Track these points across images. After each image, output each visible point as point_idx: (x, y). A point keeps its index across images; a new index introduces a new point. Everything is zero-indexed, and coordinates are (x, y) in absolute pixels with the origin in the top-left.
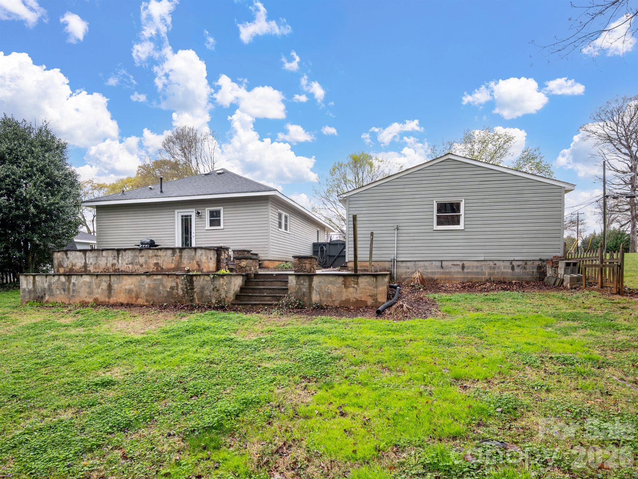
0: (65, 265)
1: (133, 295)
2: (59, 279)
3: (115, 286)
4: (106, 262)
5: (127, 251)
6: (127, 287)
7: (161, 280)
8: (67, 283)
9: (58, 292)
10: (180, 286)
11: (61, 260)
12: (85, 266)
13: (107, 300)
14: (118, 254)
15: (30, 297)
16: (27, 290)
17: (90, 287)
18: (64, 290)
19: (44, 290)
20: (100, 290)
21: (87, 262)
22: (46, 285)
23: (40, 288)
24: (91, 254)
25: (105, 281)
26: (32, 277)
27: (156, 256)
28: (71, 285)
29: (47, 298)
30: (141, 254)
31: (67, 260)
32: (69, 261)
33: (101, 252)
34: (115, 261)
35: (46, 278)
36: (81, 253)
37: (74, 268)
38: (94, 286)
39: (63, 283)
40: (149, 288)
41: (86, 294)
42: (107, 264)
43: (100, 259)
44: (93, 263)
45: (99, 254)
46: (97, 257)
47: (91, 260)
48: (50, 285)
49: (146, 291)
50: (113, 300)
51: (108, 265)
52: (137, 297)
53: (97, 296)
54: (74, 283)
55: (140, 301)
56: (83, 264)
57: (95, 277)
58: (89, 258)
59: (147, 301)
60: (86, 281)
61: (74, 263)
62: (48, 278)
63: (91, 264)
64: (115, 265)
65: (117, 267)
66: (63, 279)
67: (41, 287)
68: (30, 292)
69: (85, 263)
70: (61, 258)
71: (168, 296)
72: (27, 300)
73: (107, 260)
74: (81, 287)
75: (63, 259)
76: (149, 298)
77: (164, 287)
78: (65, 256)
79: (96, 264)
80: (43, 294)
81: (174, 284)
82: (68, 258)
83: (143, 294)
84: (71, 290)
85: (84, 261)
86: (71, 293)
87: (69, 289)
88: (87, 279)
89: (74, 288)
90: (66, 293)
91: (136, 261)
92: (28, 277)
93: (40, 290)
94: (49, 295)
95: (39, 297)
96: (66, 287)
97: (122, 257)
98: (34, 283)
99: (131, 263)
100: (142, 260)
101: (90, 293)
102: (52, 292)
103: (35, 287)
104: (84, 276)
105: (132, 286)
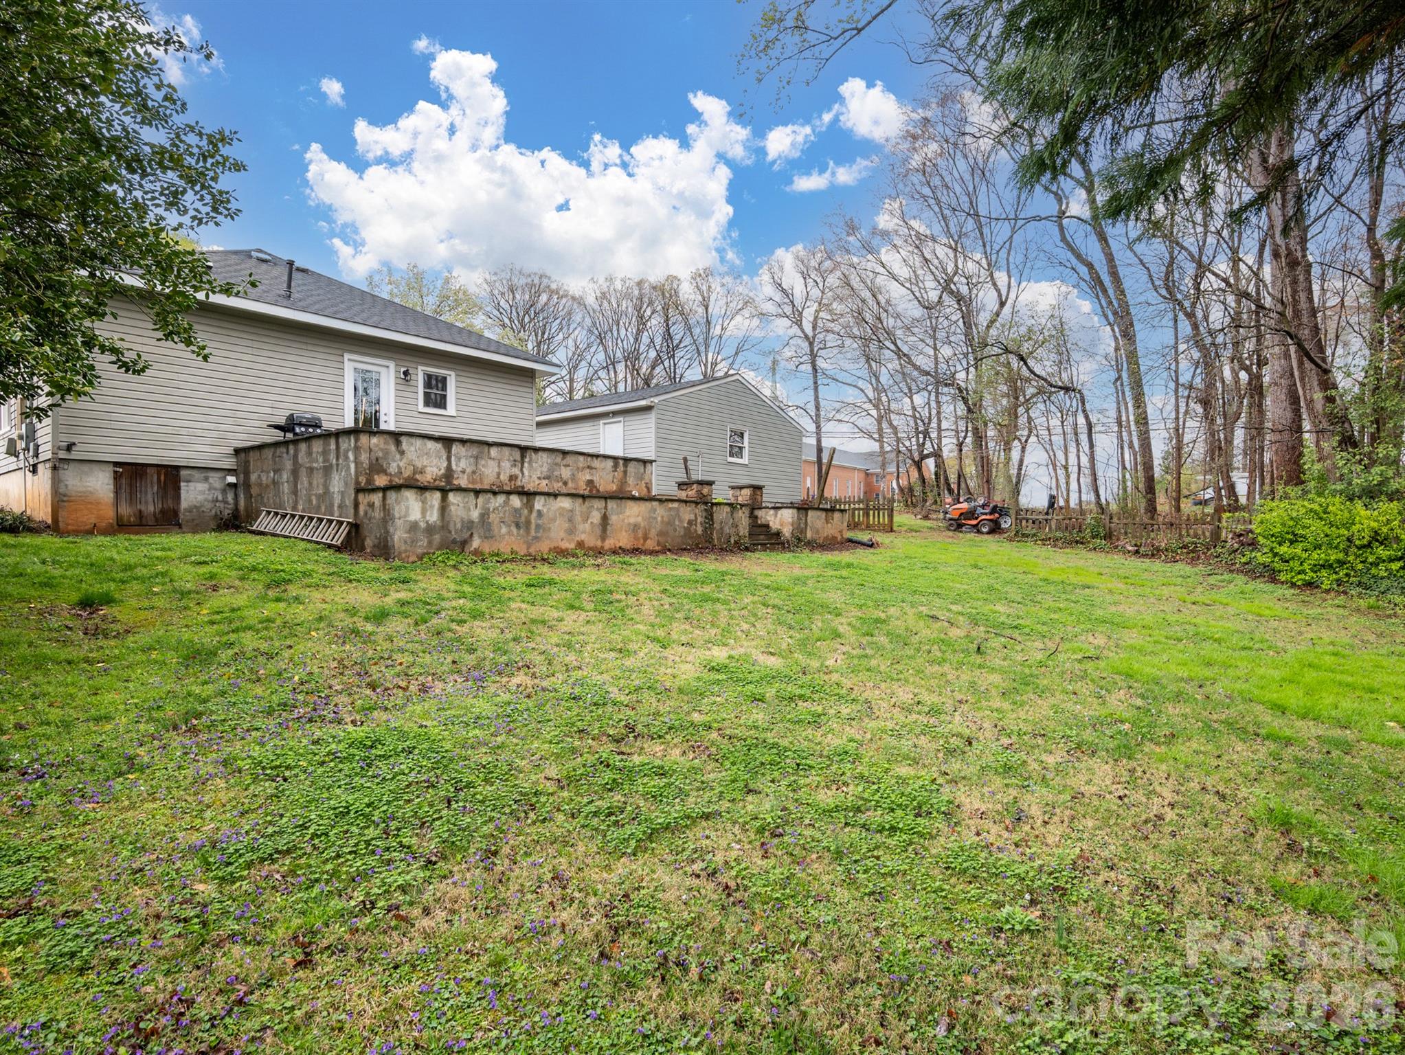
0: (393, 469)
1: (640, 534)
2: (506, 503)
3: (613, 519)
4: (496, 470)
5: (540, 453)
6: (632, 520)
7: (678, 509)
8: (526, 511)
9: (504, 530)
10: (699, 520)
11: (380, 454)
12: (449, 475)
13: (599, 543)
14: (523, 457)
15: (430, 543)
16: (423, 525)
17: (570, 521)
18: (518, 526)
19: (469, 525)
20: (587, 526)
21: (454, 467)
22: (475, 515)
23: (458, 520)
24: (463, 449)
25: (598, 509)
26: (438, 495)
27: (589, 467)
28: (534, 514)
29: (476, 543)
30: (564, 462)
31: (398, 456)
32: (404, 460)
33: (486, 448)
34: (516, 471)
35: (477, 497)
36: (439, 446)
37: (418, 477)
38: (578, 518)
39: (516, 510)
40: (662, 522)
41: (562, 534)
42: (499, 474)
43: (483, 462)
44: (469, 470)
45: (482, 452)
46: (477, 458)
47: (463, 464)
48: (484, 516)
49: (659, 527)
50: (609, 544)
51: (502, 477)
52: (646, 538)
53: (583, 537)
54: (539, 511)
55: (650, 544)
56: (443, 471)
57: (580, 500)
58: (459, 459)
59: (659, 544)
60: (563, 509)
61: (419, 465)
62: (481, 499)
63: (463, 472)
64: (516, 477)
65: (519, 483)
66: (516, 501)
67: (462, 520)
68: (430, 530)
69: (449, 468)
70: (381, 450)
71: (685, 535)
72: (419, 551)
73: (499, 466)
74: (554, 520)
75: (386, 453)
76: (661, 540)
77: (681, 521)
78: (393, 448)
79: (474, 472)
80: (466, 535)
81: (692, 517)
82: (402, 453)
83: (653, 533)
84: (533, 526)
85: (445, 464)
86: (533, 533)
87: (528, 523)
88: (565, 503)
89: (540, 522)
90: (522, 531)
91: (556, 473)
92: (428, 494)
93: (459, 526)
94: (480, 537)
95: (454, 541)
96: (523, 519)
97: (530, 463)
98: (444, 508)
99: (548, 478)
100: (566, 473)
101: (571, 531)
102: (489, 530)
103: (447, 519)
104: (559, 498)
105: (640, 519)
